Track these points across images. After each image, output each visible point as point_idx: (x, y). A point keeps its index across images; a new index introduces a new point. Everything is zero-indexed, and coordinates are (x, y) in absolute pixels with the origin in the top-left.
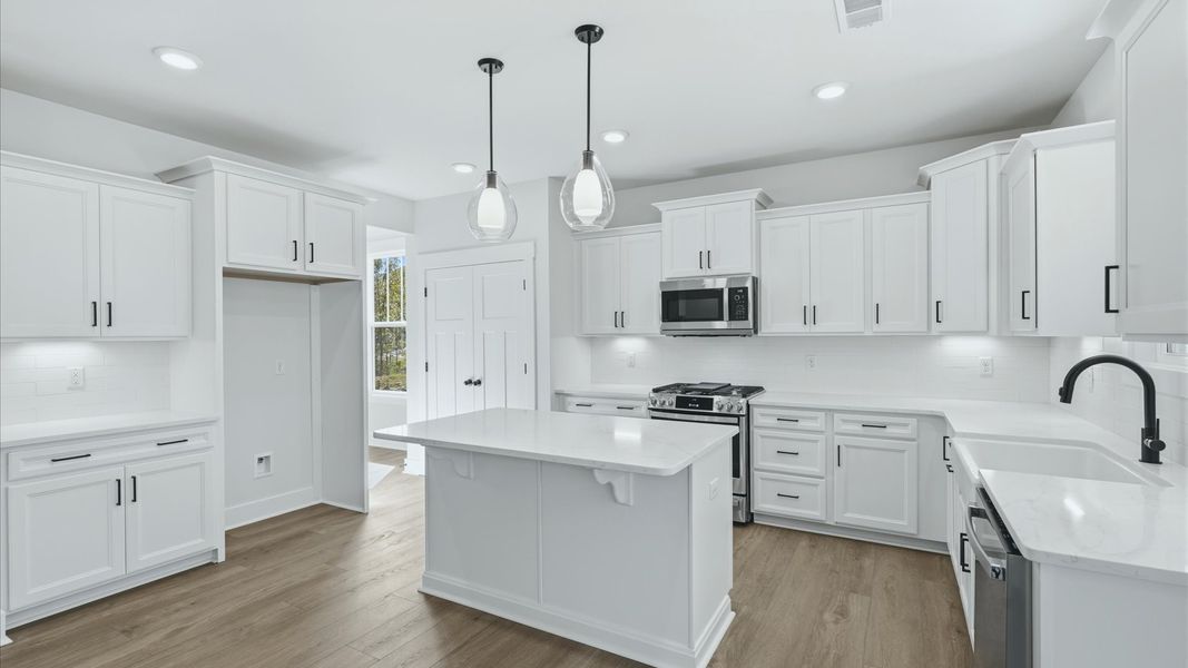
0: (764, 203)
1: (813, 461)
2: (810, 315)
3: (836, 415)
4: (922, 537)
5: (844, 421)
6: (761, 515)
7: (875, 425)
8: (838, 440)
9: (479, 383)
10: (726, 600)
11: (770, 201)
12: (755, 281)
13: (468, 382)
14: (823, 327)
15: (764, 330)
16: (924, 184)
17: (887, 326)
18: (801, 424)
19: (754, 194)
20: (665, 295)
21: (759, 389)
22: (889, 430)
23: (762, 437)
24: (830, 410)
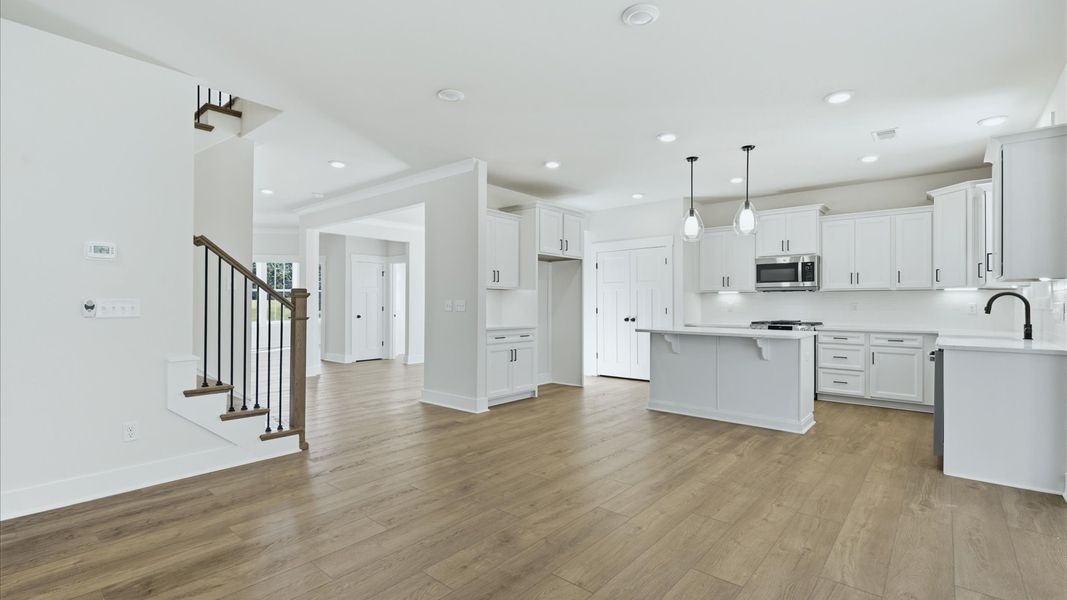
0: (824, 211)
1: (857, 361)
2: (854, 277)
3: (872, 335)
4: (926, 403)
5: (877, 338)
6: (823, 394)
7: (896, 339)
8: (873, 350)
9: (633, 320)
10: (811, 415)
11: (827, 209)
12: (819, 258)
13: (627, 320)
14: (863, 285)
15: (825, 286)
16: (930, 200)
17: (904, 285)
18: (849, 341)
19: (818, 207)
20: (758, 266)
21: (821, 324)
22: (905, 343)
23: (824, 349)
24: (868, 332)
